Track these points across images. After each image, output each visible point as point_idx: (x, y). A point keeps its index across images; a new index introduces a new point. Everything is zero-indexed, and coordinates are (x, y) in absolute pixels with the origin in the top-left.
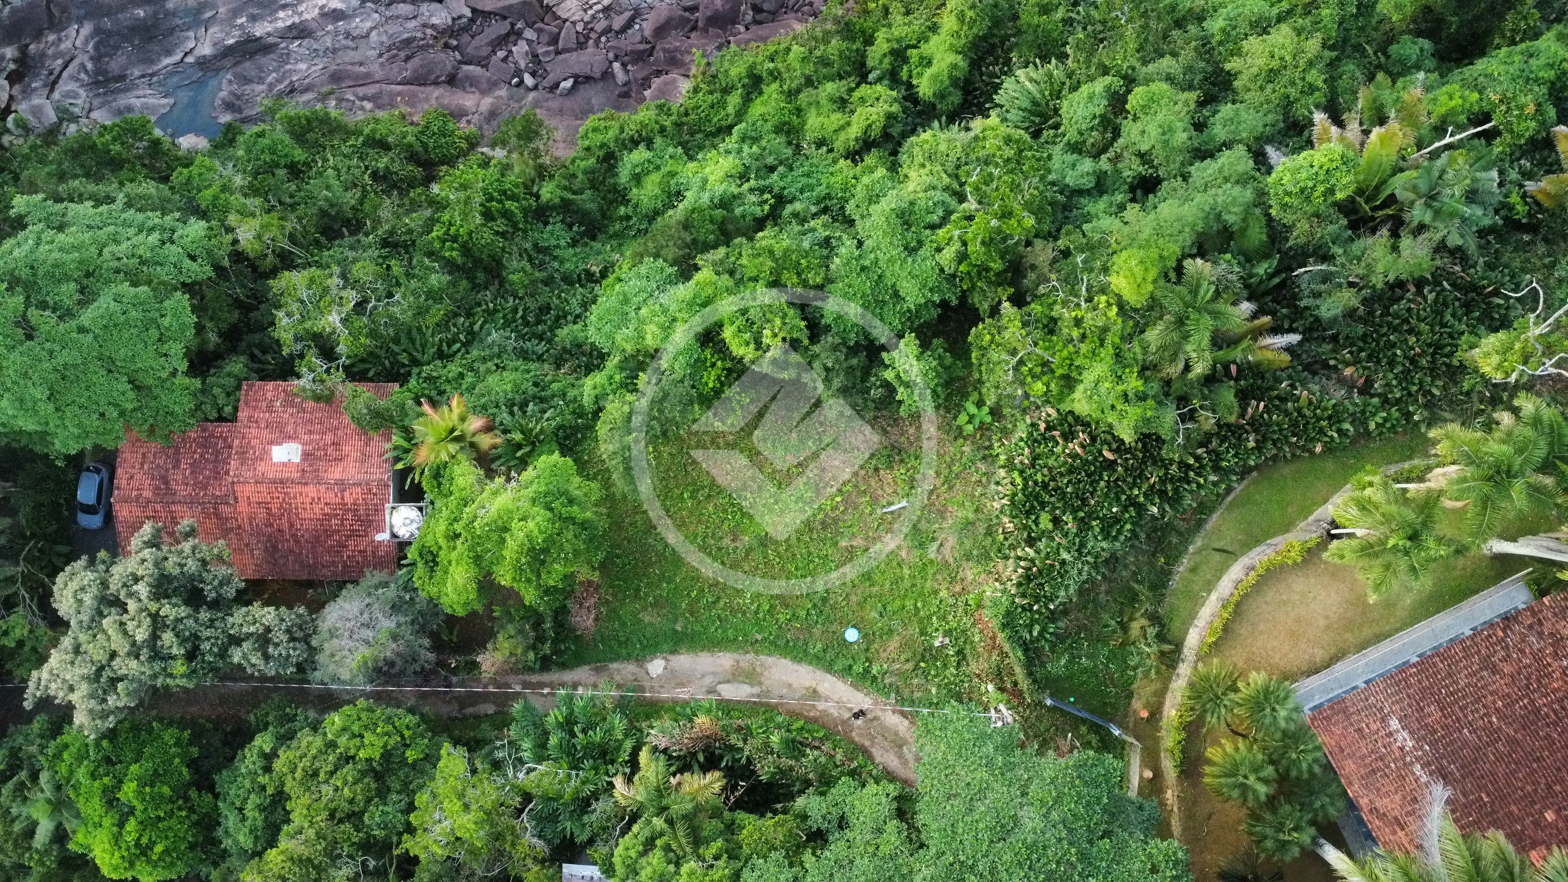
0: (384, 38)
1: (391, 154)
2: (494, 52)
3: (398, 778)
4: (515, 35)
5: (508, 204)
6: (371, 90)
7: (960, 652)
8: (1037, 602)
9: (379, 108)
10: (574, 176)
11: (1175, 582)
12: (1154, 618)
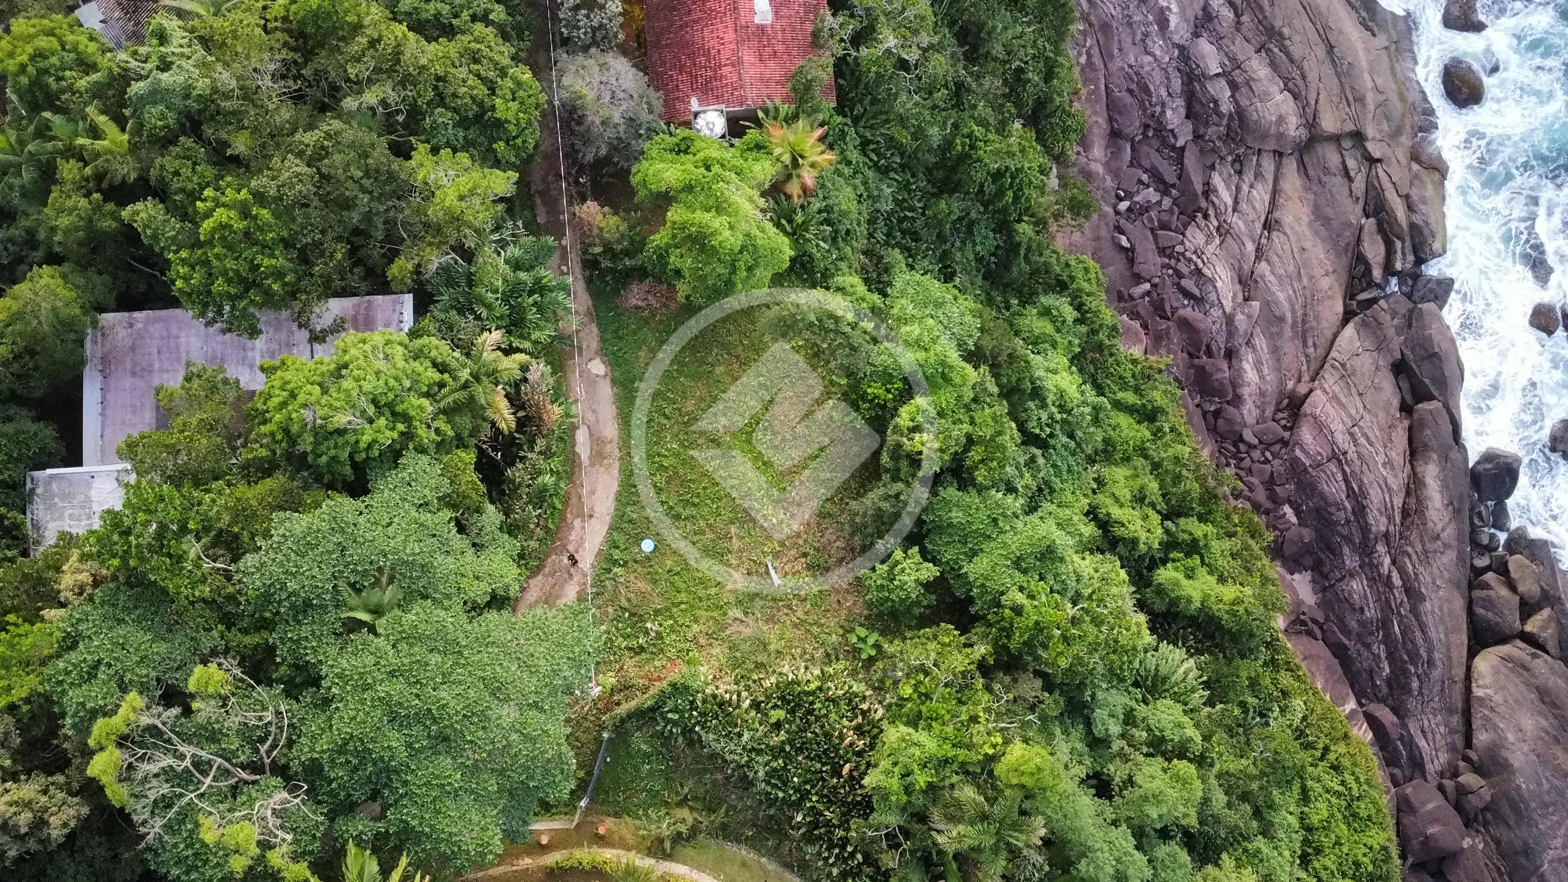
0: (1147, 68)
1: (1042, 84)
2: (1146, 171)
3: (478, 137)
4: (1164, 188)
5: (1010, 193)
6: (1097, 61)
7: (642, 649)
8: (700, 714)
9: (1082, 70)
10: (1041, 255)
11: (732, 849)
12: (694, 831)
